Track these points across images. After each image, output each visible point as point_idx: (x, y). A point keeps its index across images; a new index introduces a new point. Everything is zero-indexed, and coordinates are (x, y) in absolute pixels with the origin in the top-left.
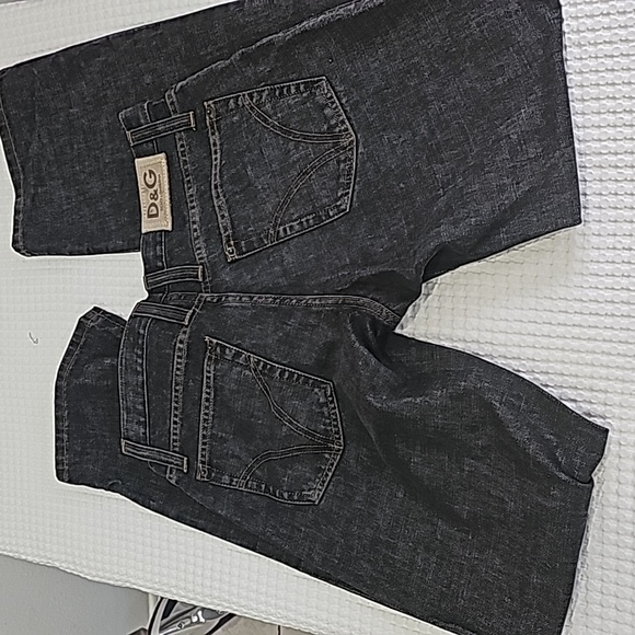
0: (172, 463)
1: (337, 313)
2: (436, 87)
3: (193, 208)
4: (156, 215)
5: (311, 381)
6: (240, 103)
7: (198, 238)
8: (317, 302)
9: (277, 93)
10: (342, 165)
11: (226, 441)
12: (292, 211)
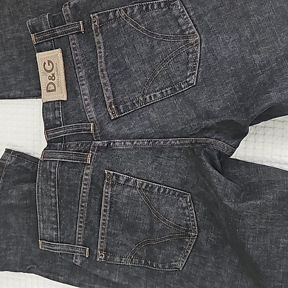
0: (77, 252)
1: (193, 150)
2: (256, 6)
3: (83, 85)
4: (54, 90)
5: (177, 193)
6: (117, 15)
7: (88, 105)
8: (178, 142)
9: (144, 8)
10: (190, 56)
11: (117, 235)
12: (156, 85)
